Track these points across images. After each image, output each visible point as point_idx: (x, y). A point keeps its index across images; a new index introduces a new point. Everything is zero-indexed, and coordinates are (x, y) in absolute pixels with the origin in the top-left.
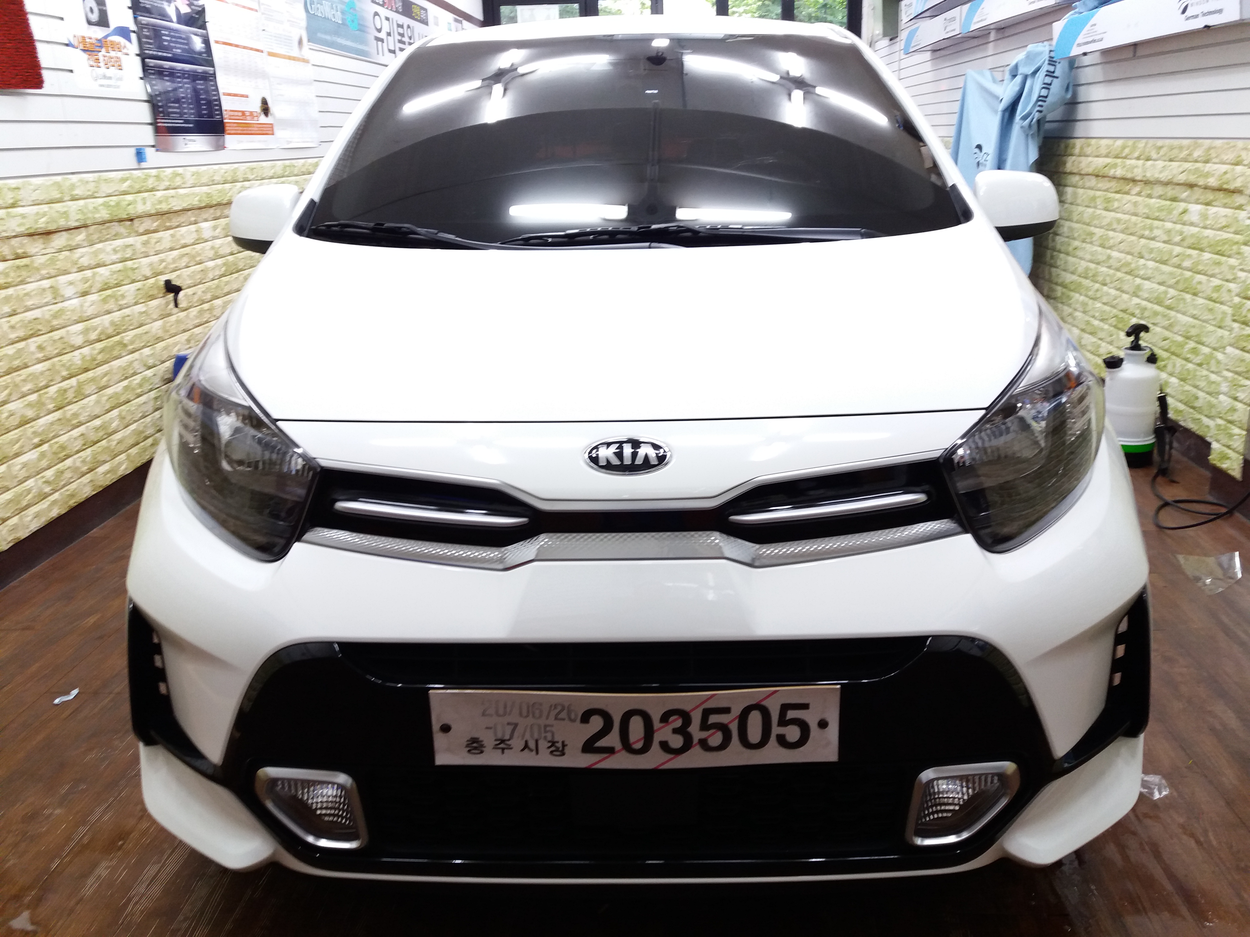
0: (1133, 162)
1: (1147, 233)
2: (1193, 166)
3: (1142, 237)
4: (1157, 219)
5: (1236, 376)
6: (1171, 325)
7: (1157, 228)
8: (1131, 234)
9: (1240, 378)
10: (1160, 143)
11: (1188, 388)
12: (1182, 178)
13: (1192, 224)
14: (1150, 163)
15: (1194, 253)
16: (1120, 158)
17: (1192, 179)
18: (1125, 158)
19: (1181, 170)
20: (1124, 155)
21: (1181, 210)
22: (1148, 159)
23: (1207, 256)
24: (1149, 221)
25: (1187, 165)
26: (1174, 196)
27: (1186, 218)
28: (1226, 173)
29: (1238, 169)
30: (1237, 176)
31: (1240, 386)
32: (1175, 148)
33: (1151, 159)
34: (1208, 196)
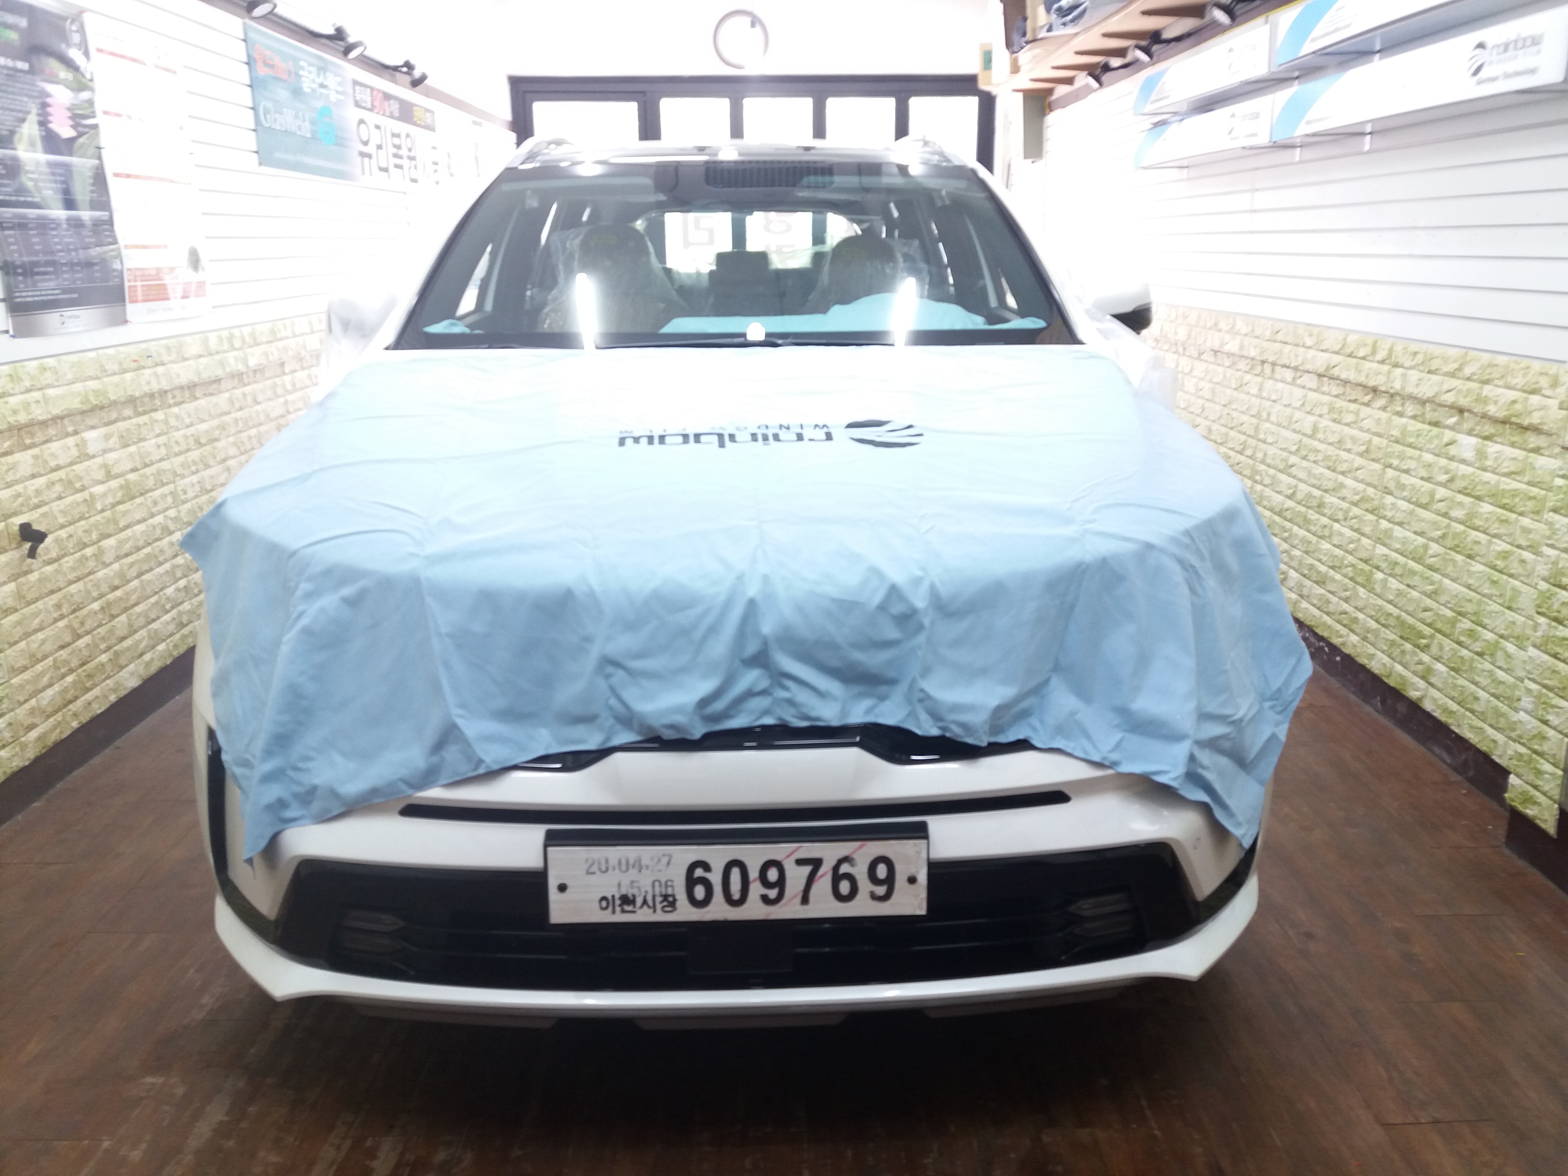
0: (1375, 365)
1: (1395, 462)
2: (1464, 384)
3: (1390, 466)
4: (1410, 446)
5: (1544, 691)
6: (1435, 592)
7: (1411, 458)
8: (1373, 460)
9: (1551, 695)
11: (1461, 682)
12: (1449, 398)
13: (1463, 461)
14: (1399, 371)
15: (1467, 500)
16: (1355, 357)
17: (1463, 402)
18: (1364, 358)
19: (1446, 387)
20: (1361, 354)
21: (1446, 440)
22: (1396, 365)
23: (1486, 508)
24: (1399, 447)
25: (1455, 383)
26: (1436, 420)
27: (1453, 450)
28: (1514, 402)
29: (1535, 399)
30: (1533, 408)
31: (1553, 706)
32: (1436, 357)
33: (1402, 366)
34: (1486, 427)
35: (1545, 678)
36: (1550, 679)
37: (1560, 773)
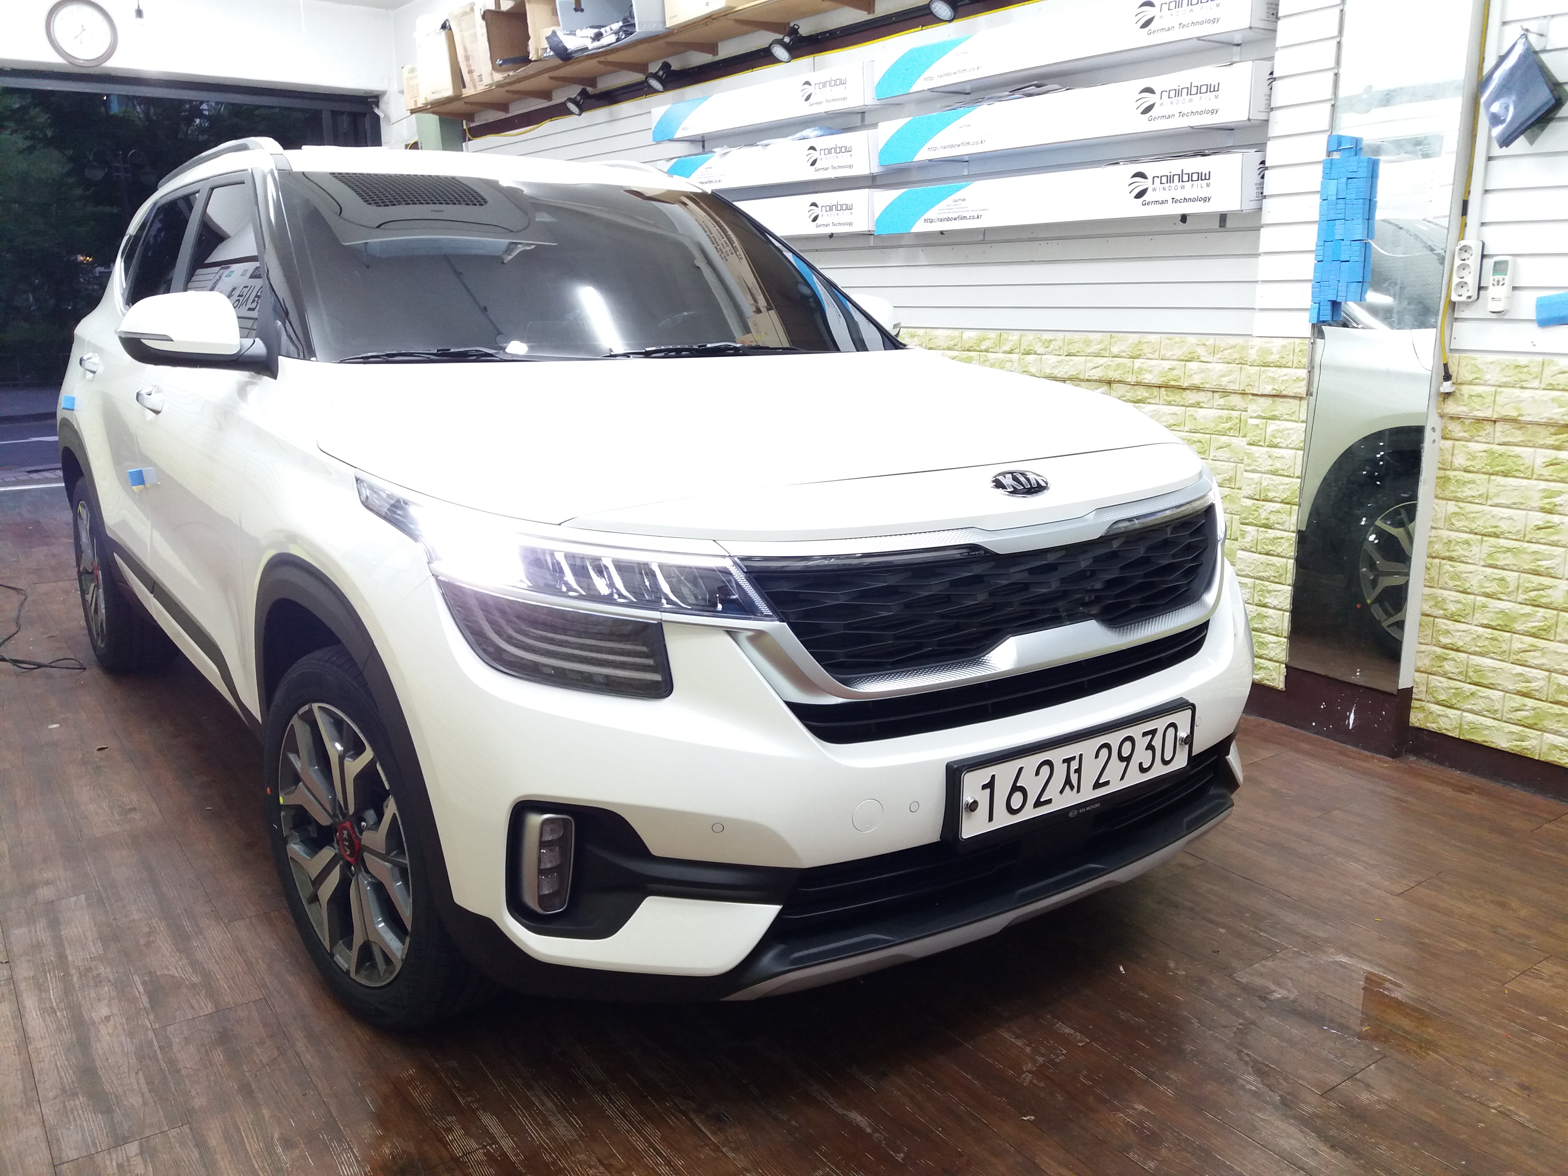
0: (1001, 356)
2: (1112, 361)
5: (1258, 581)
9: (1266, 583)
10: (1047, 336)
12: (1096, 374)
14: (1032, 357)
16: (975, 350)
17: (1113, 375)
18: (987, 351)
19: (1091, 365)
20: (983, 348)
25: (1101, 361)
29: (1194, 366)
30: (1192, 372)
31: (1269, 592)
32: (1076, 342)
33: (1035, 353)
34: (1139, 393)
35: (1260, 571)
36: (1265, 571)
37: (1286, 640)
